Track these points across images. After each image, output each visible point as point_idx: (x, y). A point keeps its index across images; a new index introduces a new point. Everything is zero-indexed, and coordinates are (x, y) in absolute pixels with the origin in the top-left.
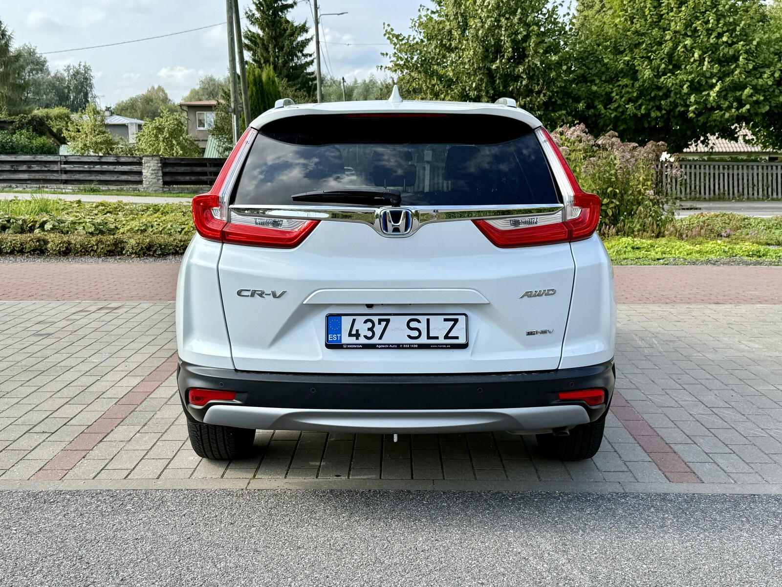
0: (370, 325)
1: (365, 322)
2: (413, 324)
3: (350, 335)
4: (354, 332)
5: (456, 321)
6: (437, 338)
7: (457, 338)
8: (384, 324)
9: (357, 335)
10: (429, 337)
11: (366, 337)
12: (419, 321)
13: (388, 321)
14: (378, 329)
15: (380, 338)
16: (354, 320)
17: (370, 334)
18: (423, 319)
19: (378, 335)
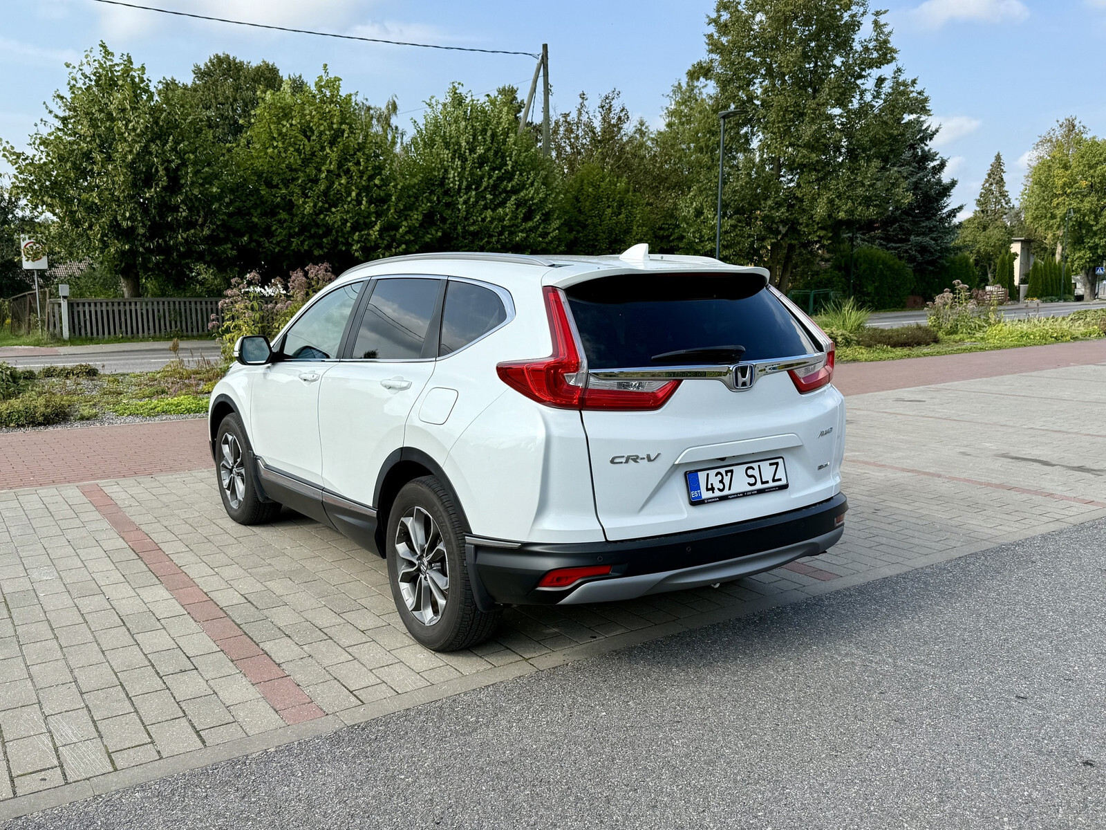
0: (719, 476)
1: (716, 475)
2: (750, 472)
3: (708, 490)
4: (710, 487)
5: (777, 464)
6: (767, 482)
7: (780, 480)
8: (729, 474)
9: (712, 489)
10: (763, 483)
11: (719, 489)
12: (753, 469)
13: (732, 471)
14: (727, 480)
15: (729, 489)
16: (708, 474)
17: (721, 487)
18: (755, 465)
19: (727, 487)
